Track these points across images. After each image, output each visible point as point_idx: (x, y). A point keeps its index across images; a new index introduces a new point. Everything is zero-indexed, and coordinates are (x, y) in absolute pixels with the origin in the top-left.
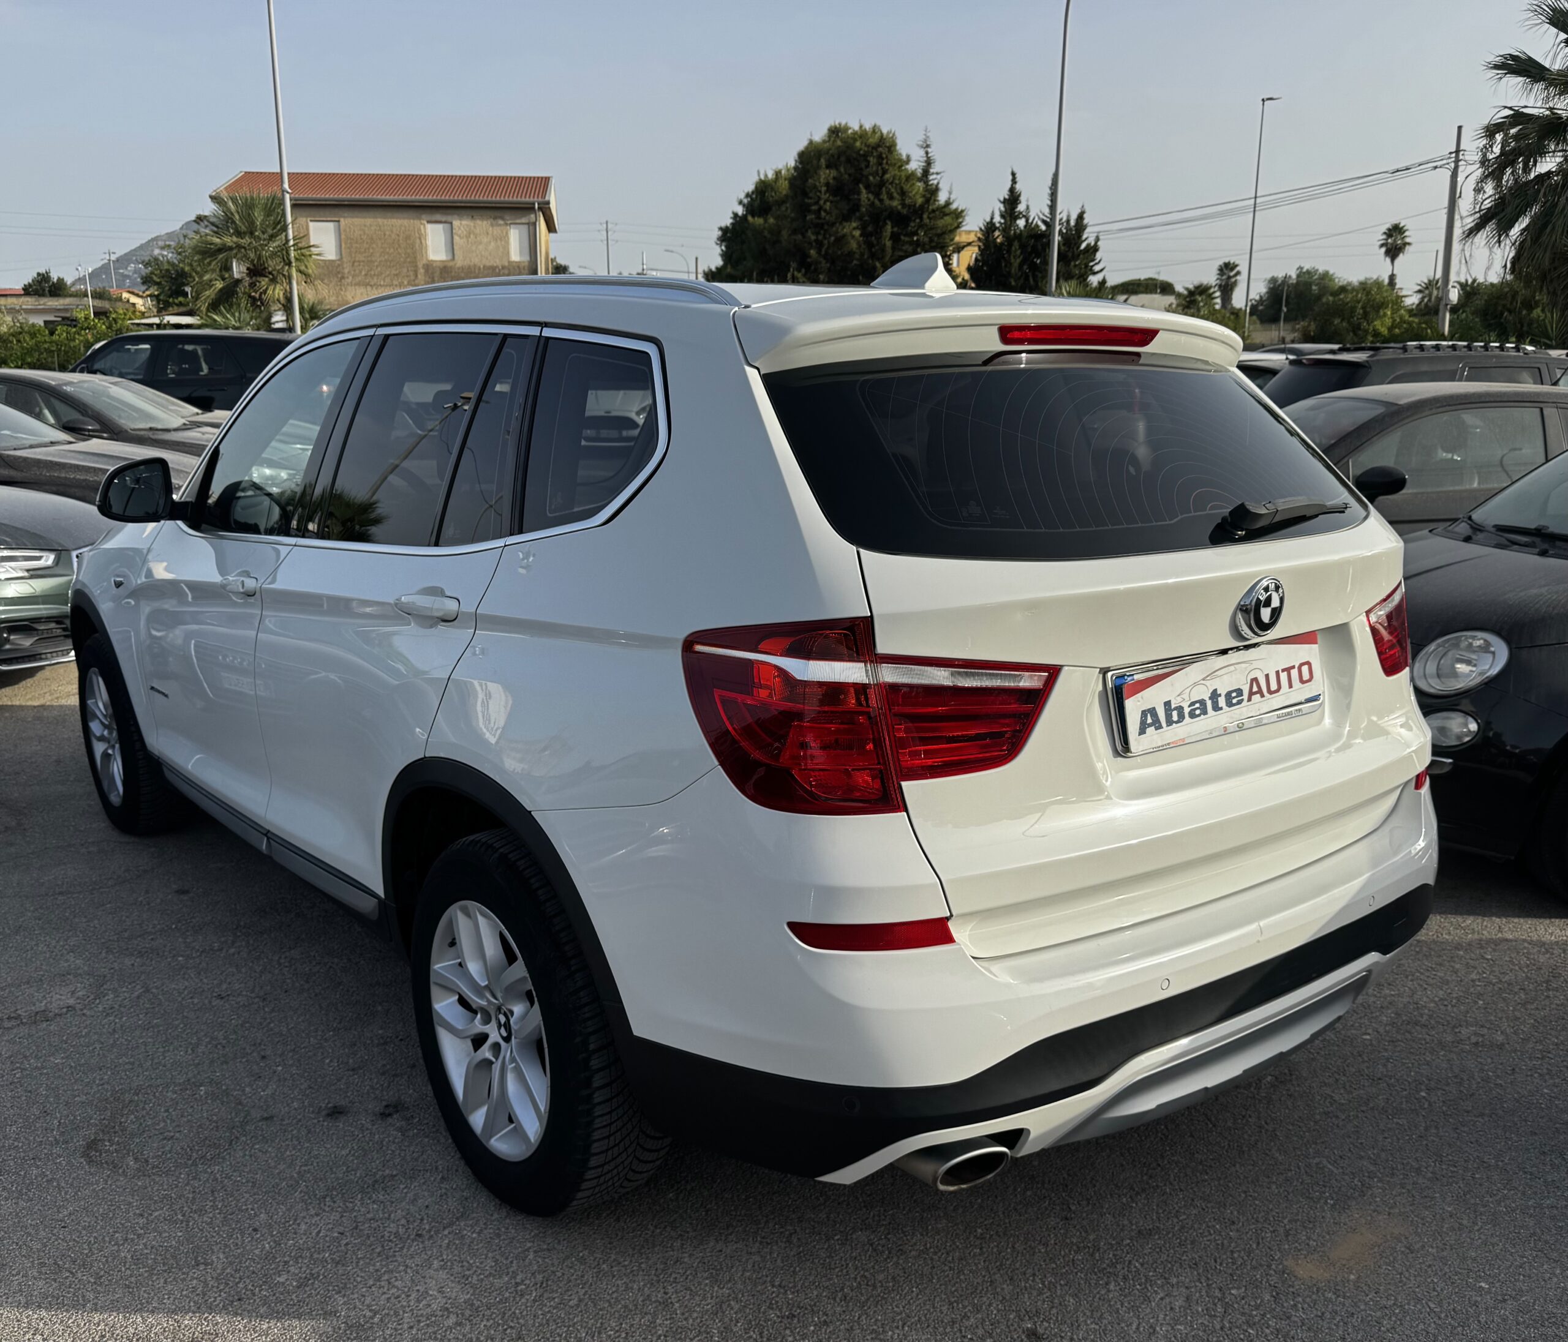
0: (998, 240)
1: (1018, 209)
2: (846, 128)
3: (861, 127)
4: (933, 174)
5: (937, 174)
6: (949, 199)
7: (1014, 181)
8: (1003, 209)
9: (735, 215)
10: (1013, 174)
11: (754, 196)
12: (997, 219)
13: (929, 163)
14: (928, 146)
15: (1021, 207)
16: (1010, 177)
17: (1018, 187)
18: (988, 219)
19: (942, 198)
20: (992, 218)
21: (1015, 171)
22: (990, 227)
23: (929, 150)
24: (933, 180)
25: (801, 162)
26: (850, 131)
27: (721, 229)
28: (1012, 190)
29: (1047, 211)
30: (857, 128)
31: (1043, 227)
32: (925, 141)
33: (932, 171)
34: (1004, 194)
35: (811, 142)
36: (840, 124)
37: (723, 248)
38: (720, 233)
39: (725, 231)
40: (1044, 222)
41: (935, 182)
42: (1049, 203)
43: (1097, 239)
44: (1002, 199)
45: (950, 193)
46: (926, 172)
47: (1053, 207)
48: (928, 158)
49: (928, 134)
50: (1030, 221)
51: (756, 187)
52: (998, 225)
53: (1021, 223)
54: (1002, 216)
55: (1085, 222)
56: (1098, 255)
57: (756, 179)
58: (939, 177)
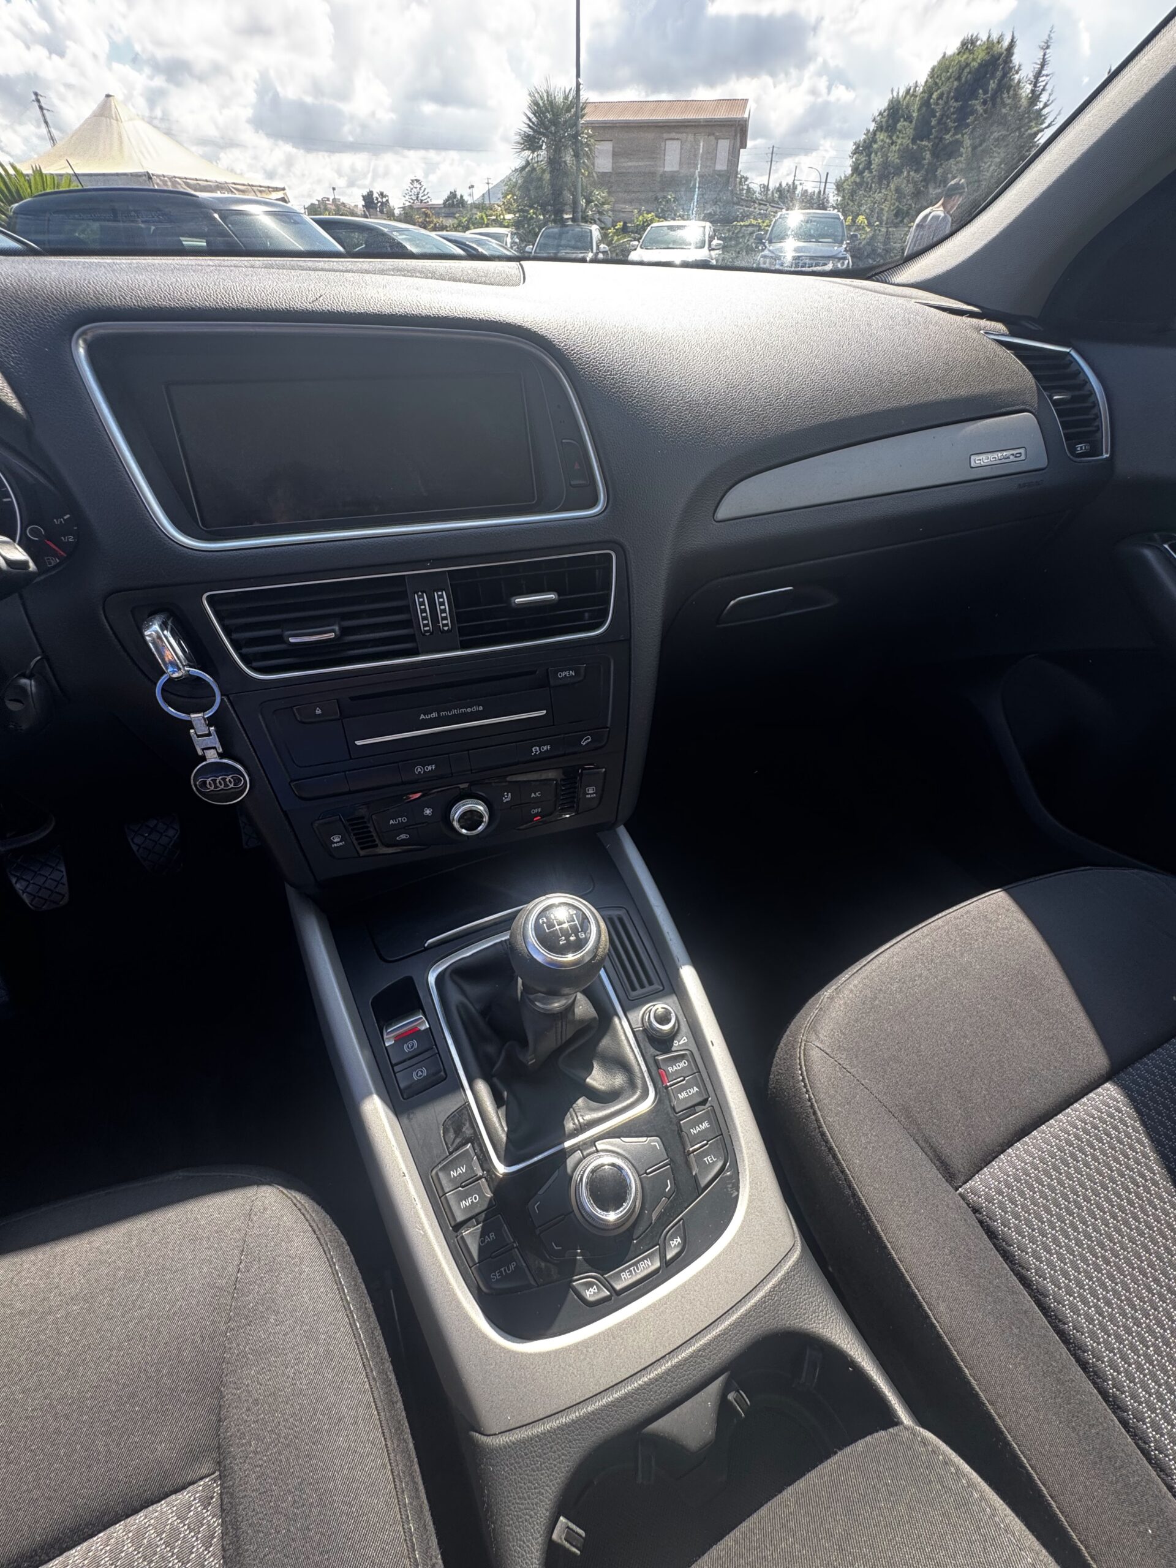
2: (978, 39)
3: (989, 37)
4: (1043, 76)
5: (1047, 76)
6: (1048, 101)
9: (868, 131)
11: (886, 114)
13: (1043, 65)
14: (1048, 47)
19: (1044, 98)
23: (1048, 51)
24: (1042, 81)
25: (931, 78)
26: (979, 43)
27: (855, 144)
30: (985, 39)
32: (1047, 42)
33: (1044, 72)
35: (945, 54)
36: (972, 36)
37: (854, 159)
38: (855, 147)
39: (858, 145)
41: (1044, 83)
45: (1050, 95)
46: (1038, 76)
48: (1044, 58)
49: (1052, 35)
51: (889, 106)
57: (889, 98)
58: (1048, 78)
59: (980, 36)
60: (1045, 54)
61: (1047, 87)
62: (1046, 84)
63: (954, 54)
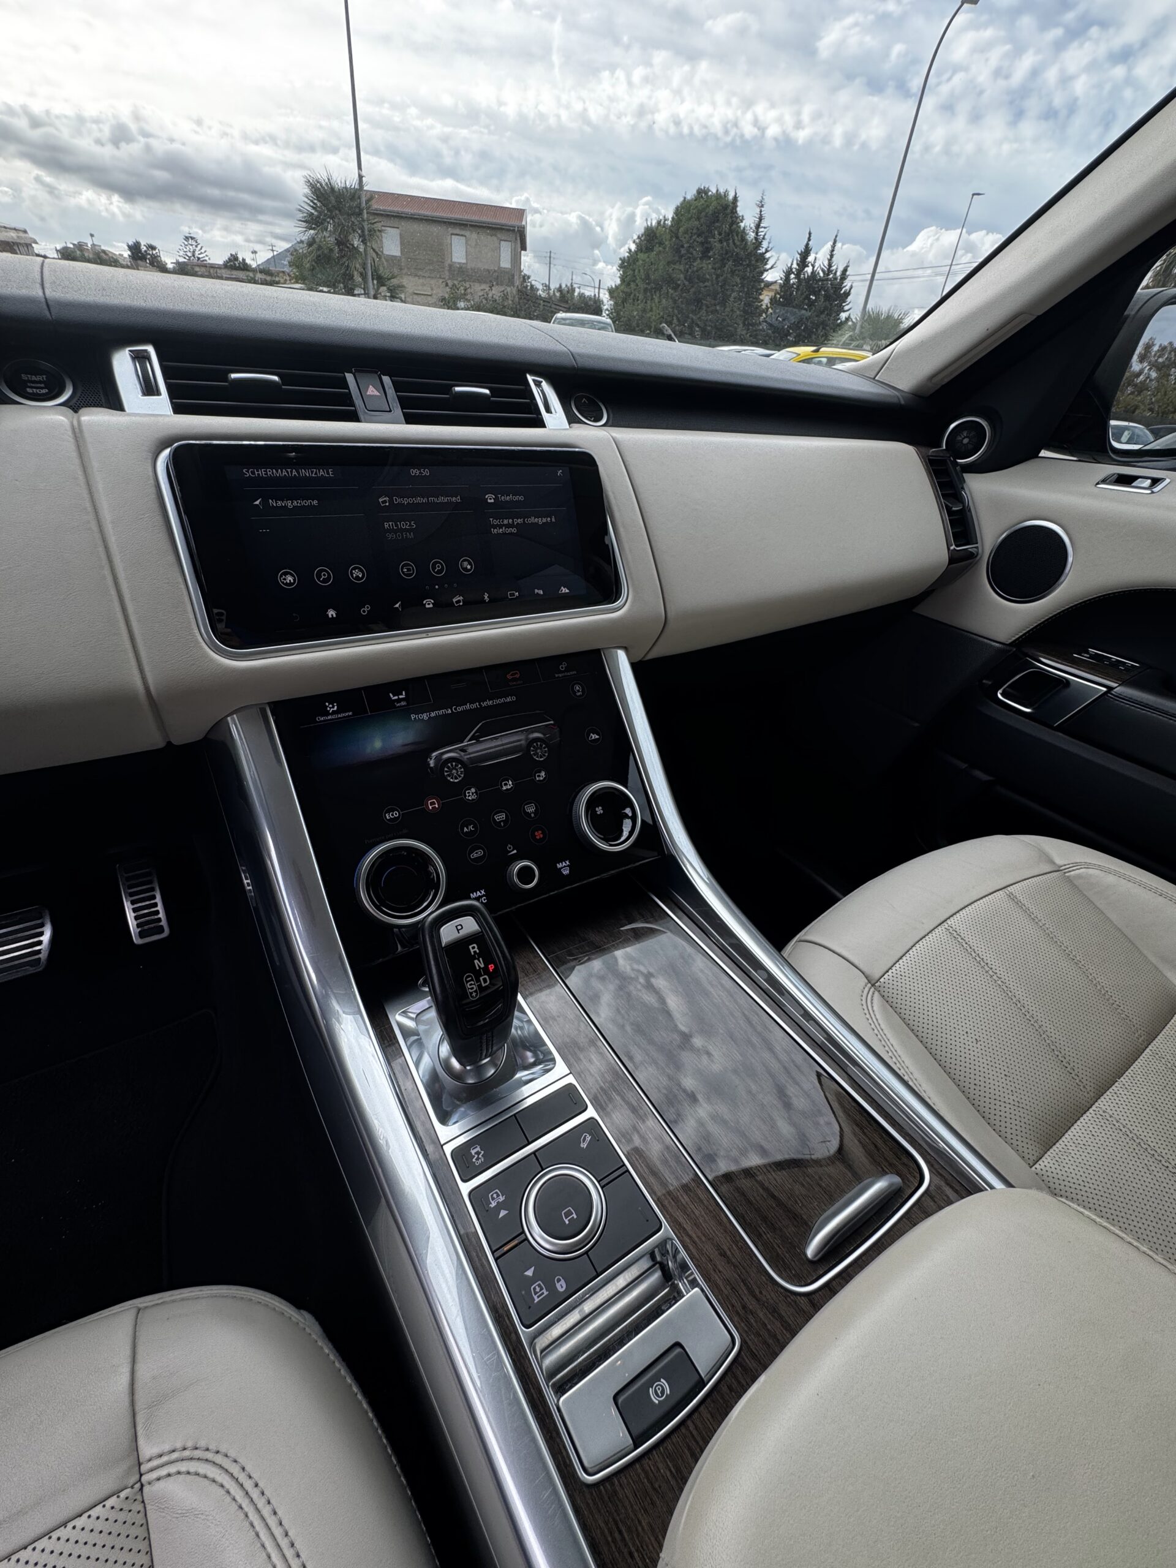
0: (792, 282)
1: (807, 260)
2: (709, 191)
3: (717, 191)
4: (762, 228)
5: (765, 228)
7: (809, 239)
8: (799, 259)
9: (630, 250)
10: (810, 234)
11: (643, 238)
12: (795, 266)
13: (761, 219)
14: (762, 206)
15: (811, 259)
16: (808, 236)
17: (810, 243)
18: (789, 265)
19: (765, 244)
20: (792, 264)
21: (812, 231)
22: (789, 272)
24: (762, 232)
25: (676, 216)
26: (710, 193)
27: (621, 259)
28: (807, 245)
29: (826, 263)
30: (714, 191)
31: (822, 274)
32: (761, 202)
33: (762, 225)
34: (802, 248)
36: (704, 188)
37: (621, 272)
38: (620, 262)
39: (623, 260)
40: (823, 271)
41: (763, 234)
42: (829, 257)
43: (851, 287)
44: (800, 252)
45: (769, 243)
46: (758, 226)
47: (830, 260)
48: (761, 215)
49: (764, 197)
50: (815, 269)
51: (645, 232)
52: (794, 270)
53: (809, 270)
54: (798, 264)
55: (848, 273)
56: (849, 299)
57: (645, 225)
58: (766, 230)
59: (711, 189)
60: (761, 211)
61: (766, 237)
62: (765, 234)
63: (692, 199)
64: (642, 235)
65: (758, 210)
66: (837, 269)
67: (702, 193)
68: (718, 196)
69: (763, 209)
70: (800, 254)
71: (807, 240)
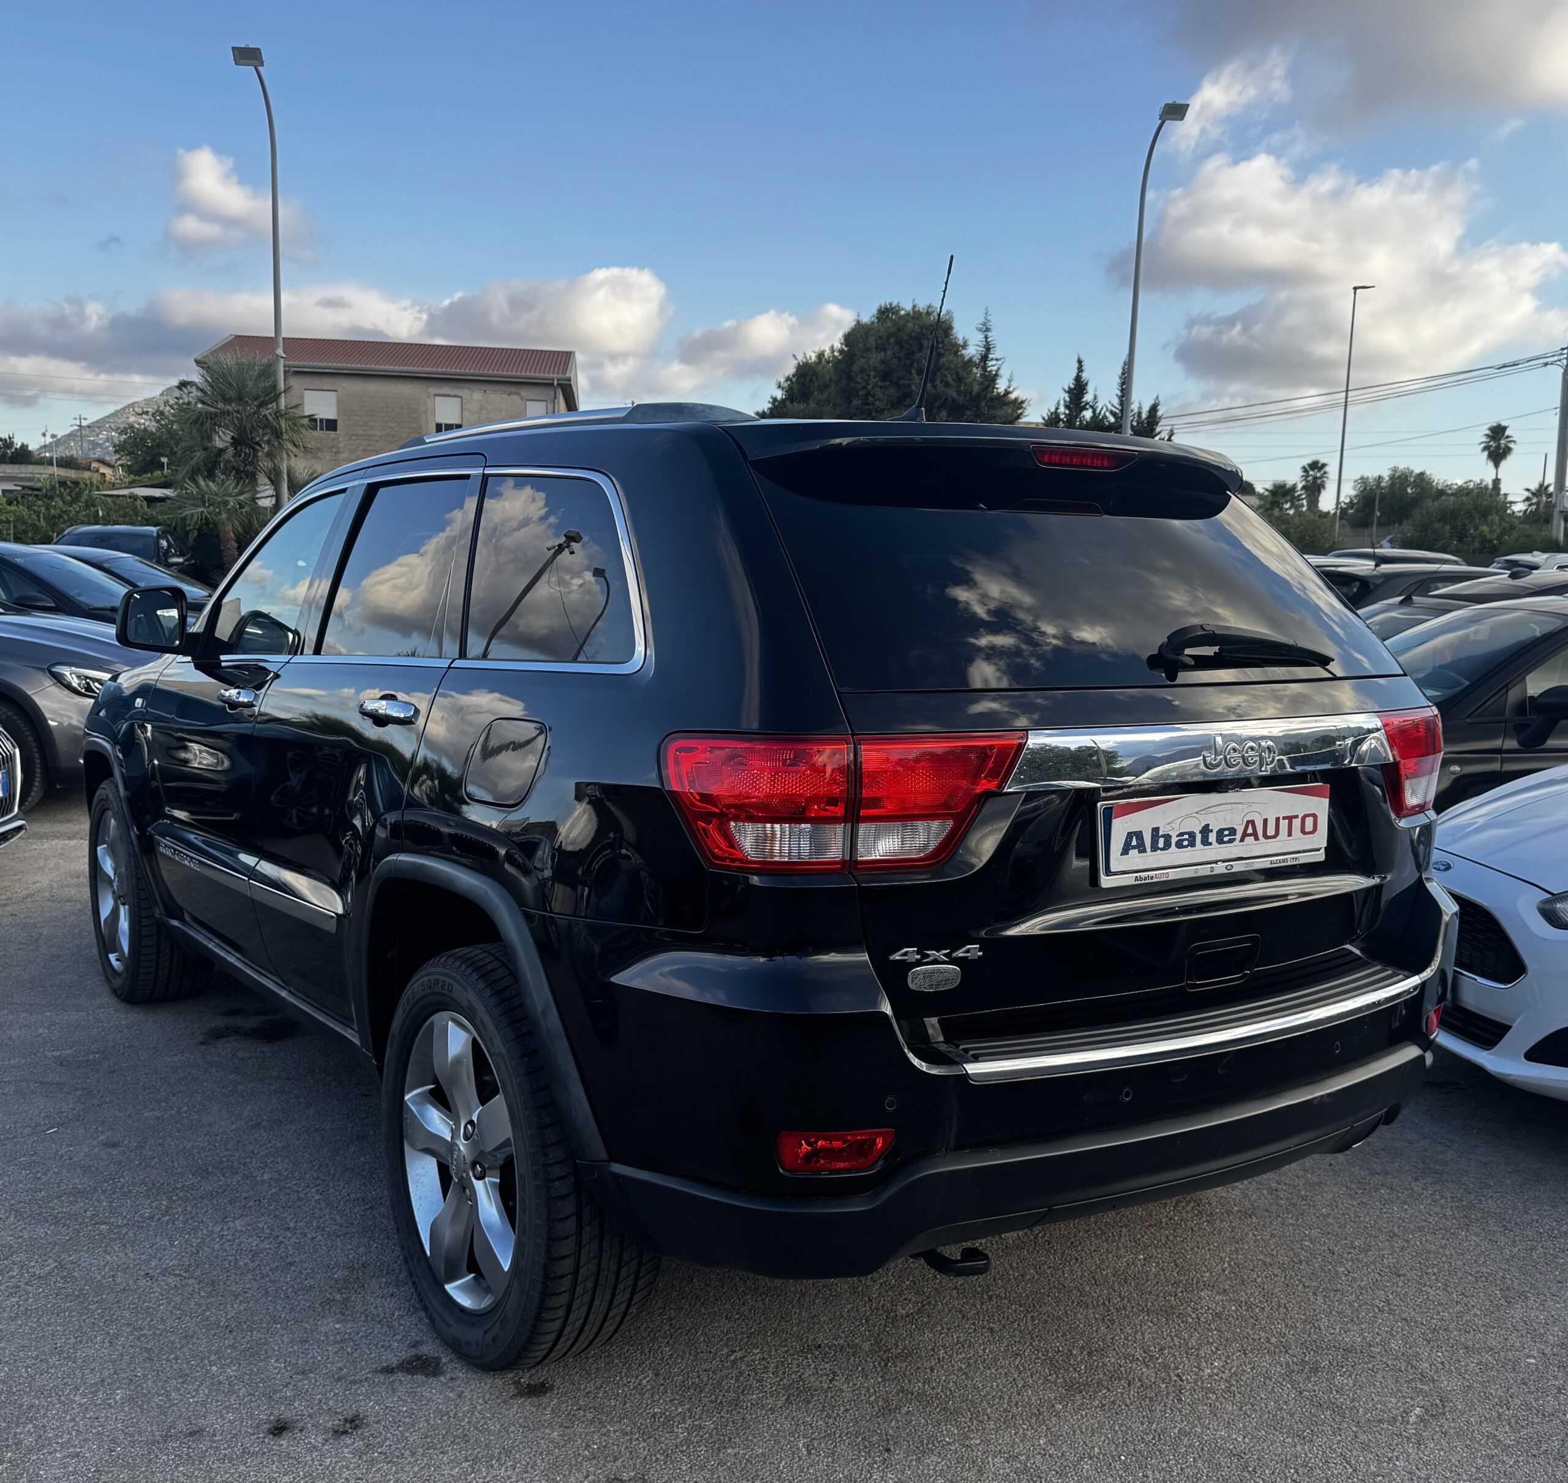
1: (1084, 400)
2: (900, 310)
4: (992, 359)
5: (997, 360)
6: (1009, 387)
7: (1080, 369)
8: (1068, 399)
10: (1080, 362)
11: (795, 379)
12: (1062, 410)
13: (988, 348)
14: (988, 330)
15: (1088, 397)
16: (1077, 365)
17: (1085, 375)
18: (1053, 410)
19: (1001, 386)
20: (1057, 409)
21: (1082, 358)
22: (1054, 418)
24: (993, 365)
25: (847, 344)
28: (1078, 379)
29: (1116, 401)
30: (909, 308)
31: (1112, 419)
32: (984, 324)
33: (991, 356)
34: (1069, 382)
35: (858, 322)
36: (891, 304)
40: (1112, 413)
41: (995, 368)
42: (1119, 393)
44: (1067, 389)
45: (1010, 381)
46: (985, 358)
47: (1124, 398)
48: (988, 343)
50: (1098, 412)
52: (1062, 416)
53: (1088, 414)
54: (1067, 407)
55: (1159, 413)
58: (1000, 362)
59: (902, 305)
60: (986, 338)
61: (1001, 372)
62: (998, 369)
63: (873, 323)
64: (794, 376)
65: (981, 336)
66: (1140, 408)
67: (885, 313)
68: (916, 315)
69: (989, 334)
70: (1068, 392)
71: (1076, 371)
